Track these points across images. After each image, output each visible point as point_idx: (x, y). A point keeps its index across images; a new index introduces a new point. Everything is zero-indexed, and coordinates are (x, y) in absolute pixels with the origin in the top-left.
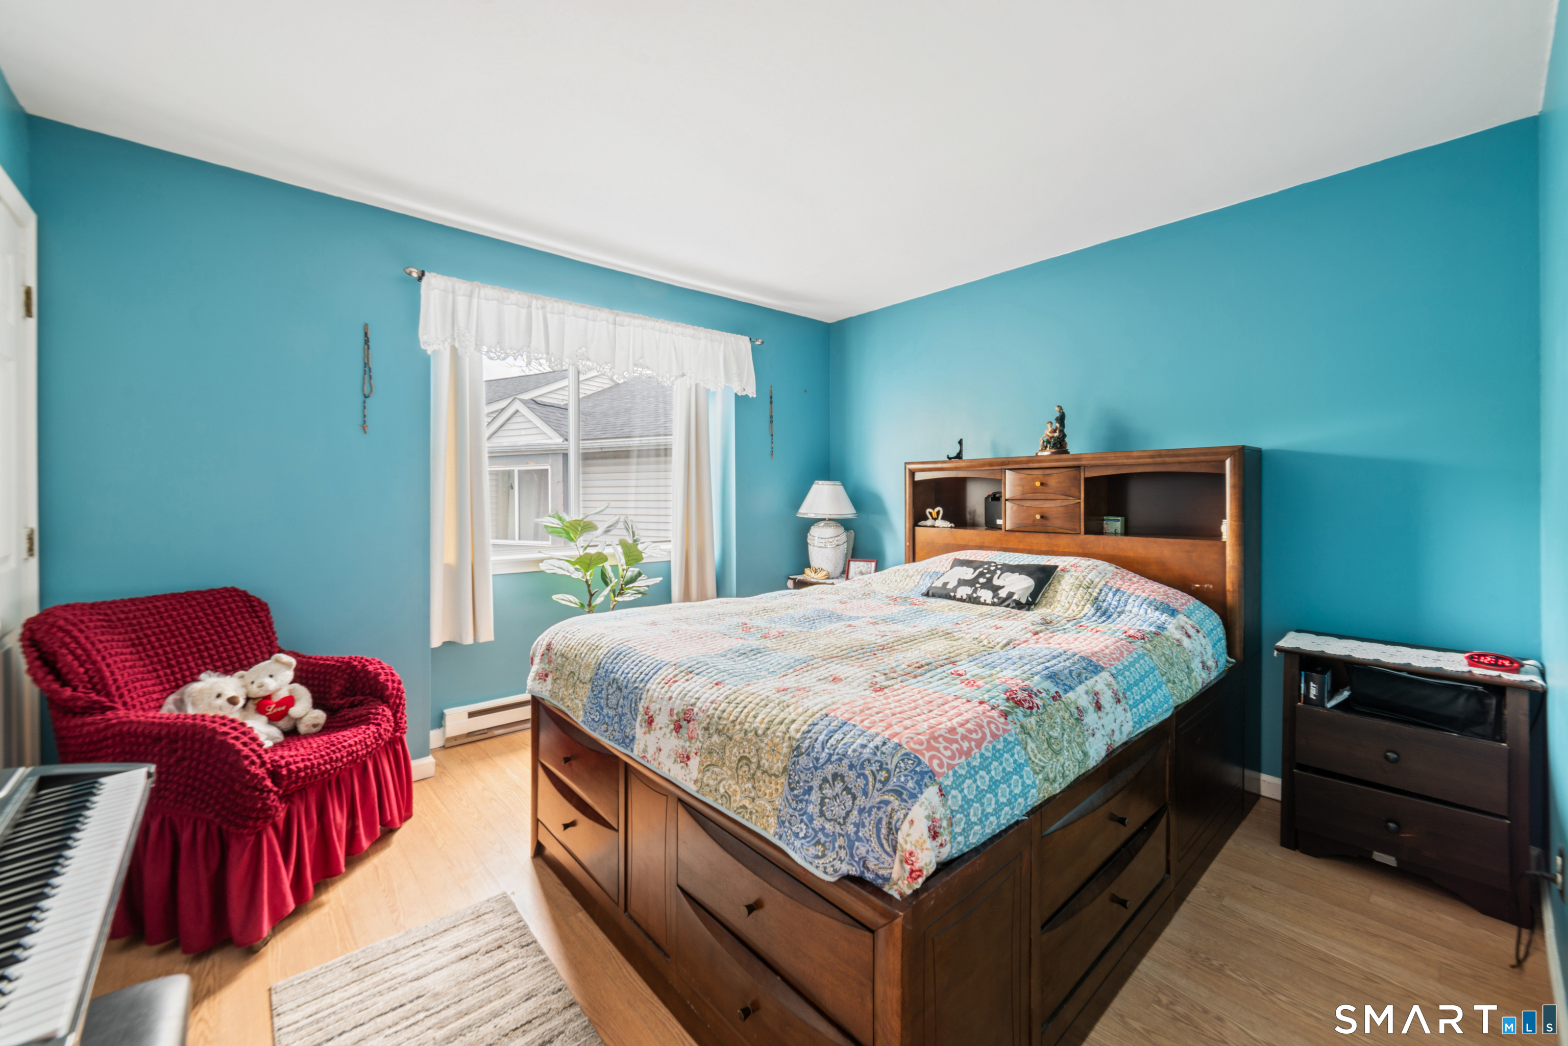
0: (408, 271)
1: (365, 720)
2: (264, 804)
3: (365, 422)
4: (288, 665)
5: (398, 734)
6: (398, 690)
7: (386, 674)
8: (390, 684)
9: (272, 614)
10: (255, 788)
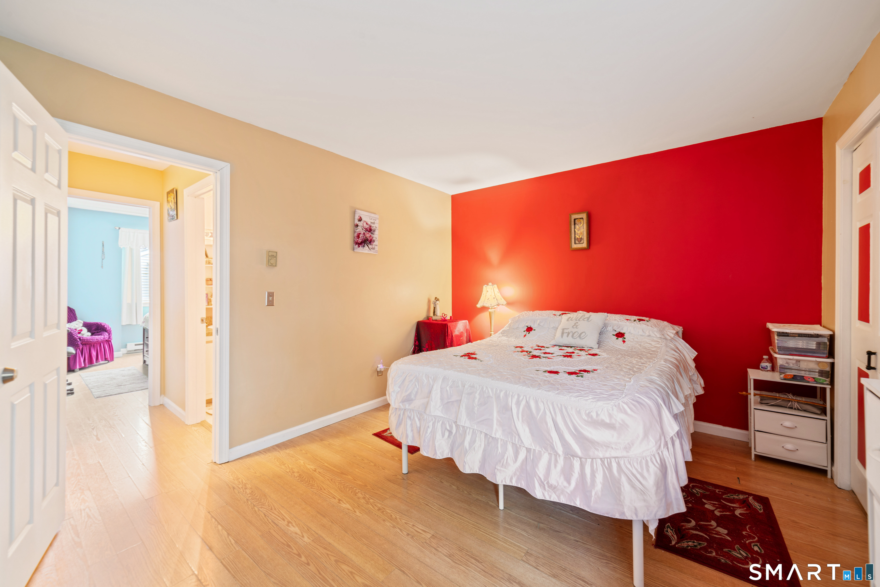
0: (116, 228)
1: (101, 335)
2: (78, 344)
3: (102, 266)
4: (81, 323)
5: (110, 339)
6: (110, 330)
7: (107, 326)
8: (108, 328)
9: (76, 312)
10: (76, 340)
